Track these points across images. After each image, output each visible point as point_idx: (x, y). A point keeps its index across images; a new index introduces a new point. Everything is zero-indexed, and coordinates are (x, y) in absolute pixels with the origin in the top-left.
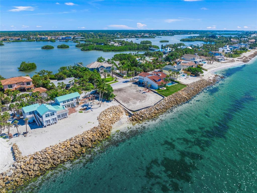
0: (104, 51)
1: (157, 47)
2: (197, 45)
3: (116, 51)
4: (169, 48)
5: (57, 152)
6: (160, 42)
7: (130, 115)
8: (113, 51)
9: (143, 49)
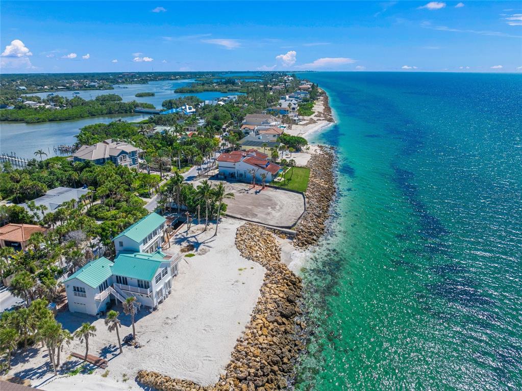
0: (27, 123)
1: (149, 106)
2: (227, 98)
3: (60, 120)
4: (187, 106)
5: (264, 346)
6: (136, 96)
7: (291, 237)
8: (51, 121)
9: (122, 111)
